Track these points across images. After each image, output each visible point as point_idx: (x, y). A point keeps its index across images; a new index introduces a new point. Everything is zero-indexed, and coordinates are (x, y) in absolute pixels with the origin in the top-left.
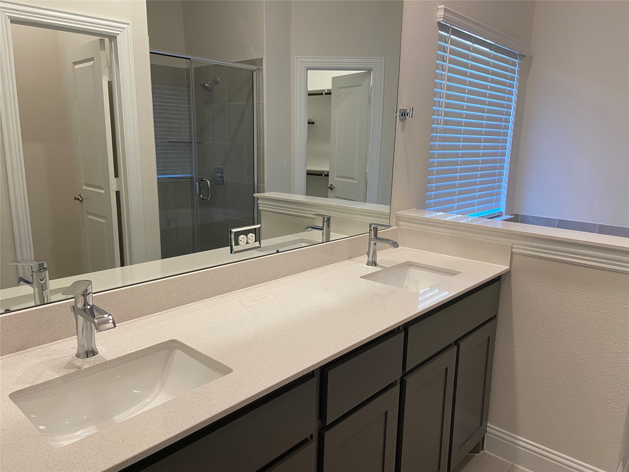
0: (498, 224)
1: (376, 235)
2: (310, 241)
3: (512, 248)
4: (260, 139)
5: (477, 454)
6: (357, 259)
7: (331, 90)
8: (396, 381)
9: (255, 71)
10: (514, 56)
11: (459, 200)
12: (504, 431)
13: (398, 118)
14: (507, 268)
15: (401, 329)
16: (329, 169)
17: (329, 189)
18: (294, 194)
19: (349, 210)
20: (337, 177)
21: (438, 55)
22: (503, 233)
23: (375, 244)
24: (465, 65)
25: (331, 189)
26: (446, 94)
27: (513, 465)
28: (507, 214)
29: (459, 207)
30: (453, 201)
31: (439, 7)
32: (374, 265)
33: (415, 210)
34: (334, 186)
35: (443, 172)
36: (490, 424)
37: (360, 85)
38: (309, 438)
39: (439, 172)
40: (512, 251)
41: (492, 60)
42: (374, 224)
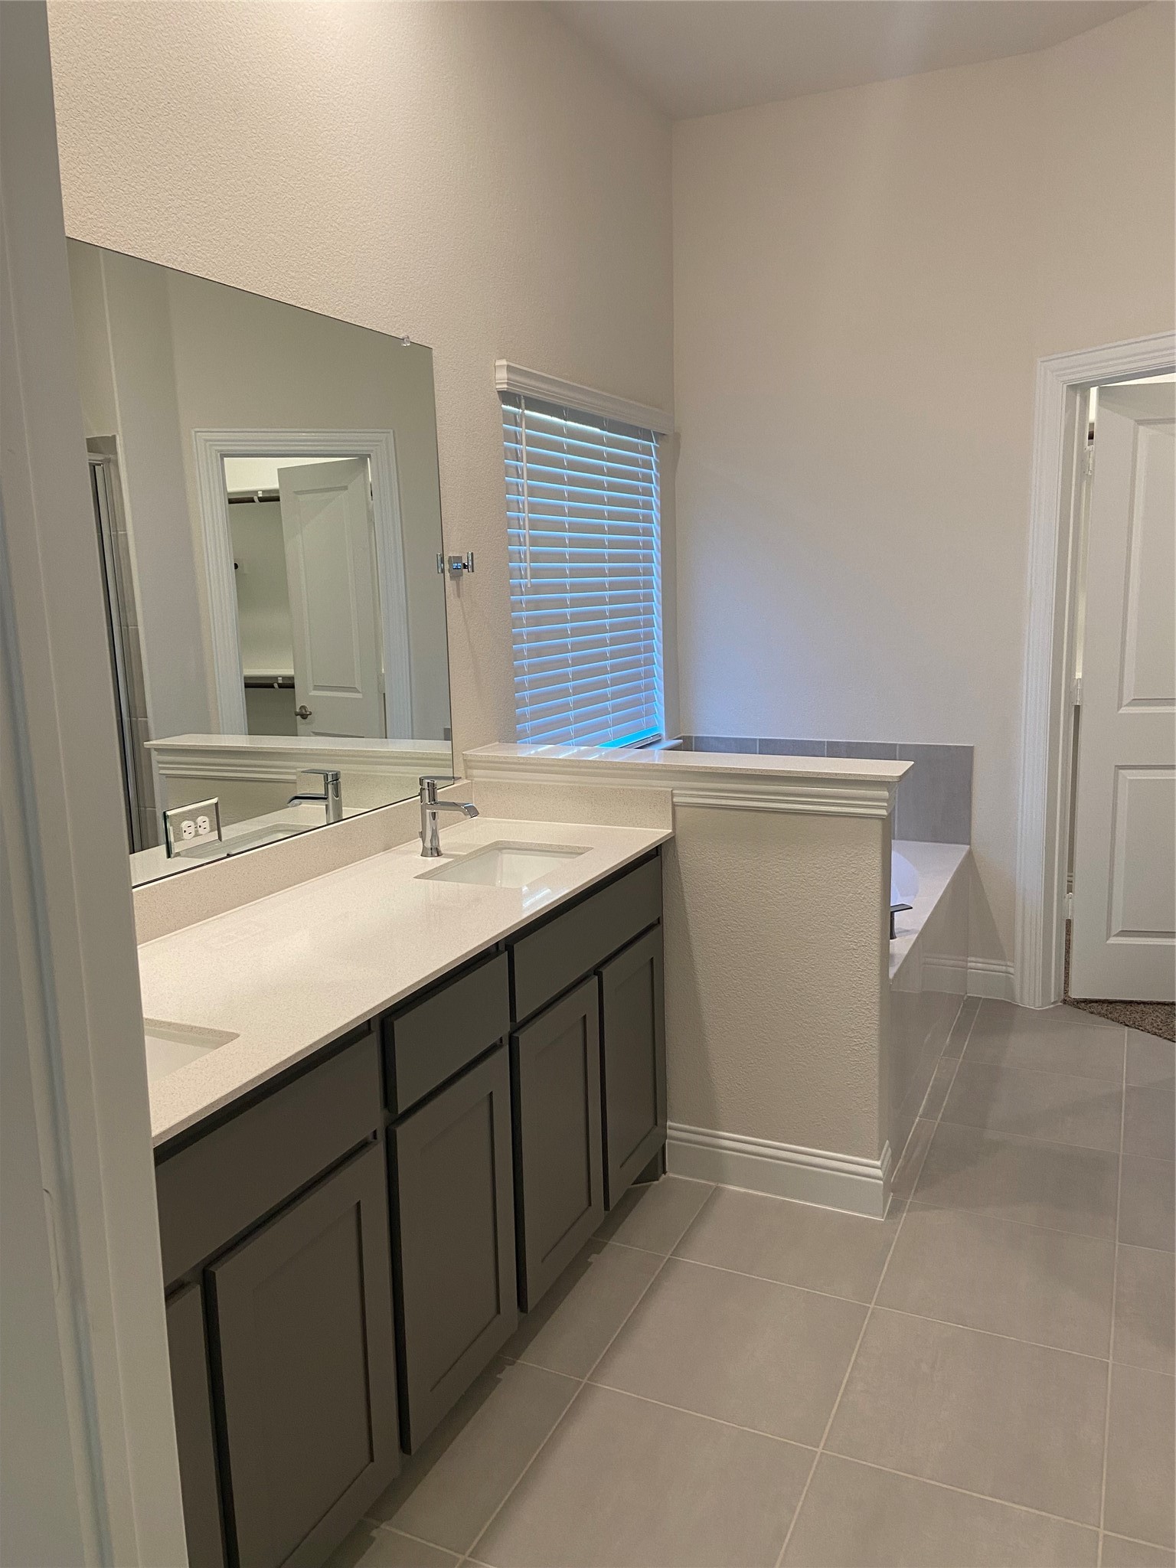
0: (657, 756)
1: (433, 797)
2: (291, 828)
3: (673, 795)
4: (126, 616)
5: (656, 1182)
6: (403, 847)
7: (277, 491)
8: (501, 1039)
9: (99, 465)
10: (646, 435)
11: (578, 719)
12: (693, 1128)
13: (447, 574)
14: (666, 834)
15: (502, 947)
16: (295, 672)
17: (299, 717)
18: (219, 733)
19: (371, 757)
20: (314, 690)
21: (506, 449)
22: (655, 771)
23: (434, 815)
24: (558, 463)
25: (304, 716)
26: (530, 520)
27: (717, 1188)
28: (670, 738)
29: (578, 733)
30: (566, 722)
31: (498, 363)
32: (436, 855)
33: (498, 745)
34: (309, 709)
35: (542, 667)
36: (671, 1121)
37: (346, 488)
38: (371, 1138)
39: (534, 669)
40: (673, 802)
41: (605, 448)
42: (428, 778)
